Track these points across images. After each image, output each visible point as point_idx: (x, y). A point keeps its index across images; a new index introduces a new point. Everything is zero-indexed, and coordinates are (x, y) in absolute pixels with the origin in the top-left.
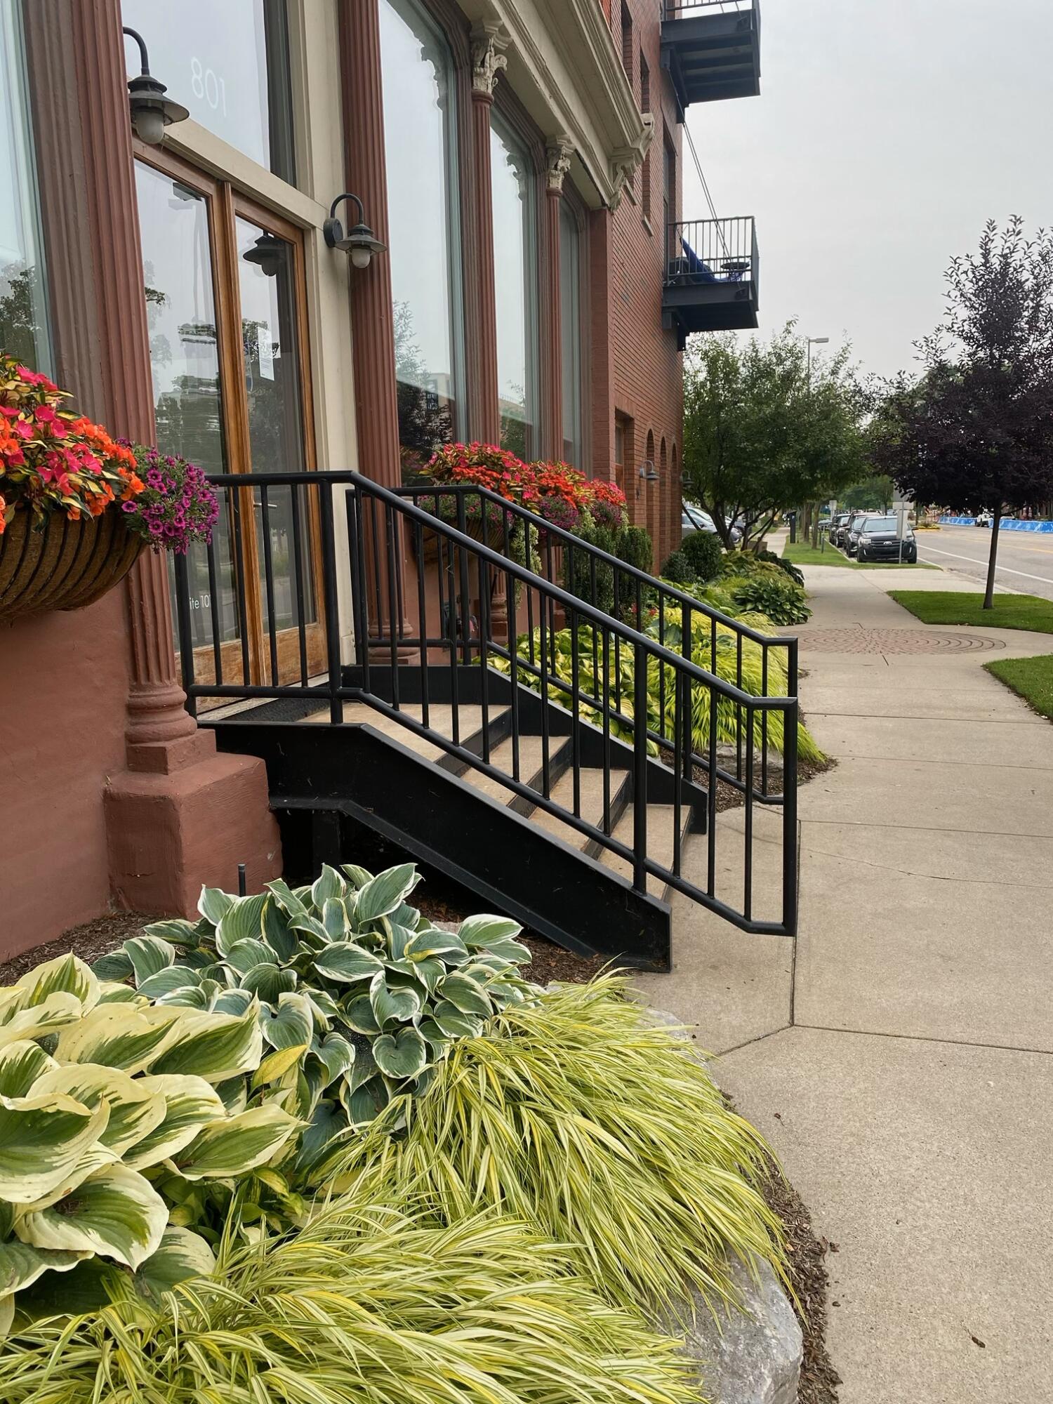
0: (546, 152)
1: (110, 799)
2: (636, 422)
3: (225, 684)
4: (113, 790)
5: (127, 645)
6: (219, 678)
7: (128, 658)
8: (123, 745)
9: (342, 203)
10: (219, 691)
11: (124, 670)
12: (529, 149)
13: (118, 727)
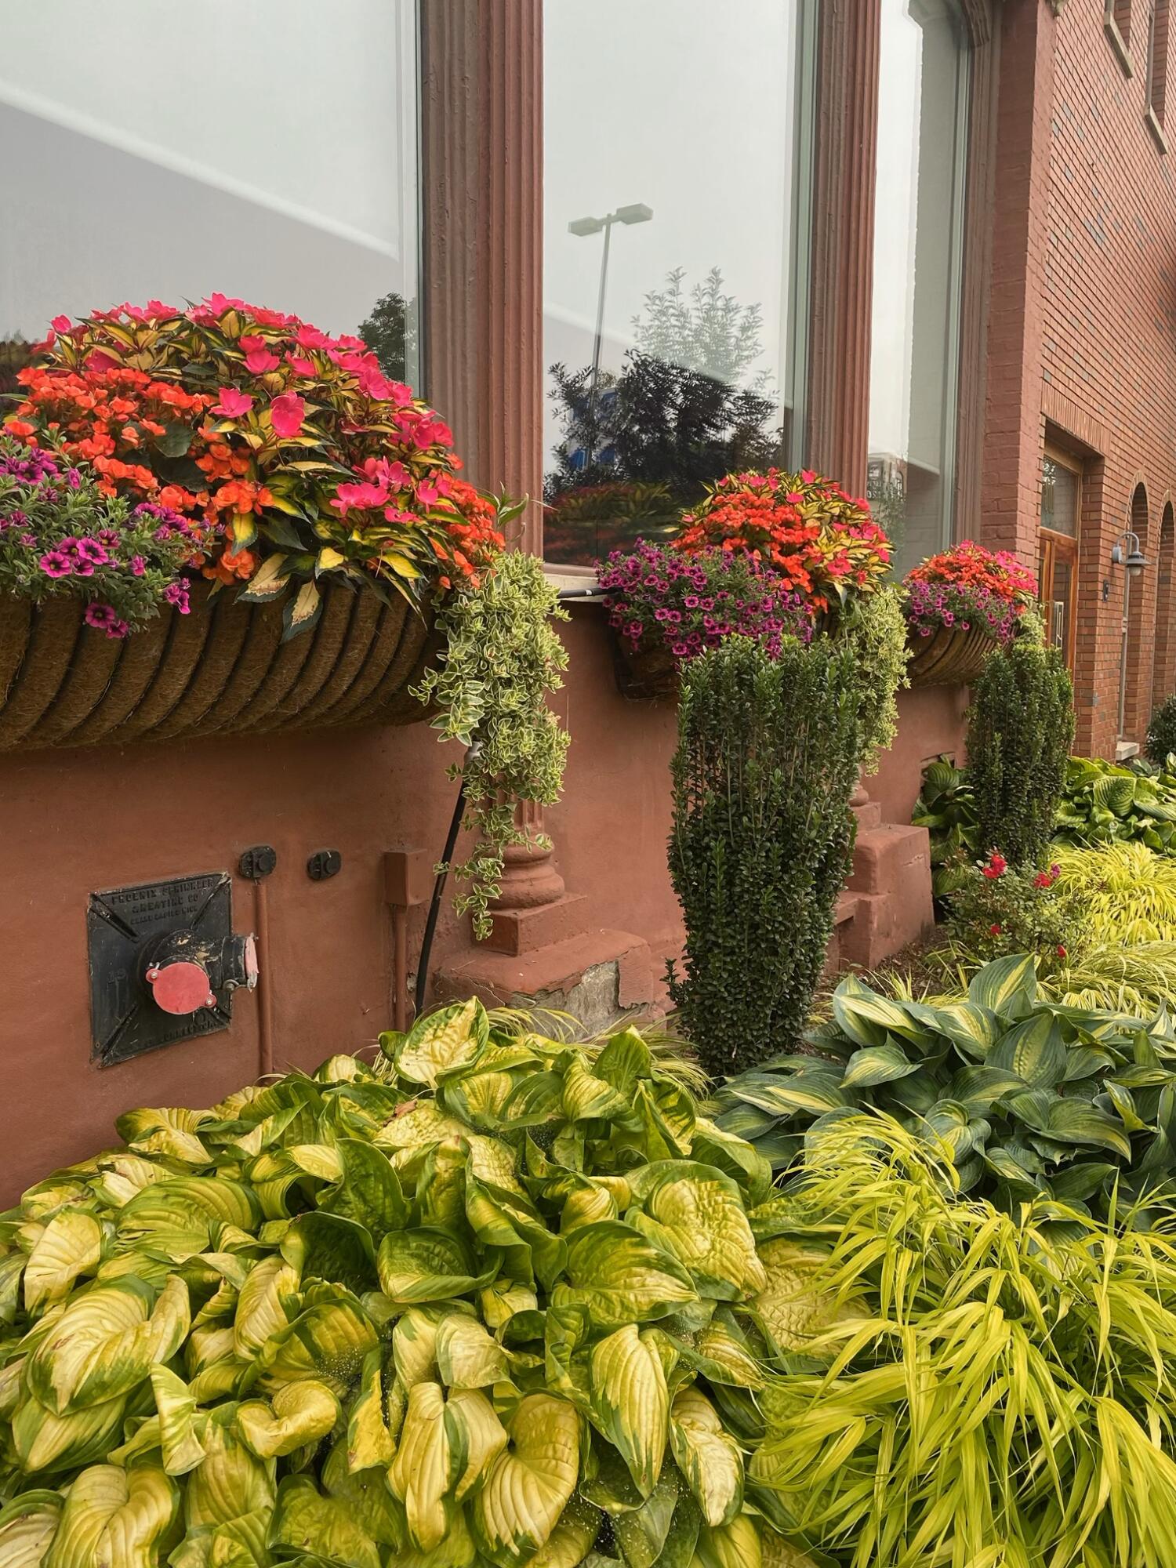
2: (1107, 462)
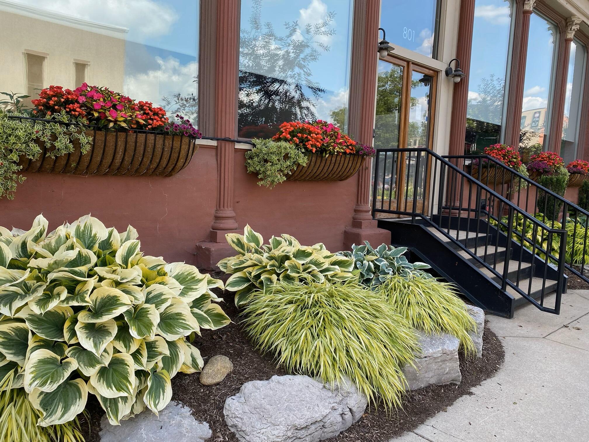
0: (567, 24)
1: (345, 232)
3: (384, 209)
4: (347, 230)
5: (356, 193)
6: (382, 207)
7: (356, 197)
8: (352, 220)
9: (454, 62)
10: (382, 211)
11: (355, 201)
12: (557, 24)
13: (351, 215)
